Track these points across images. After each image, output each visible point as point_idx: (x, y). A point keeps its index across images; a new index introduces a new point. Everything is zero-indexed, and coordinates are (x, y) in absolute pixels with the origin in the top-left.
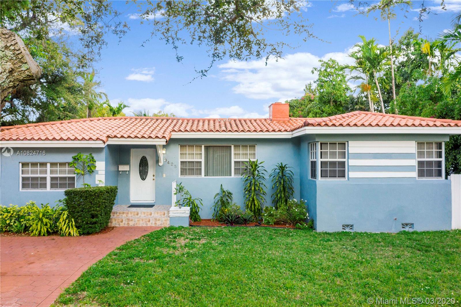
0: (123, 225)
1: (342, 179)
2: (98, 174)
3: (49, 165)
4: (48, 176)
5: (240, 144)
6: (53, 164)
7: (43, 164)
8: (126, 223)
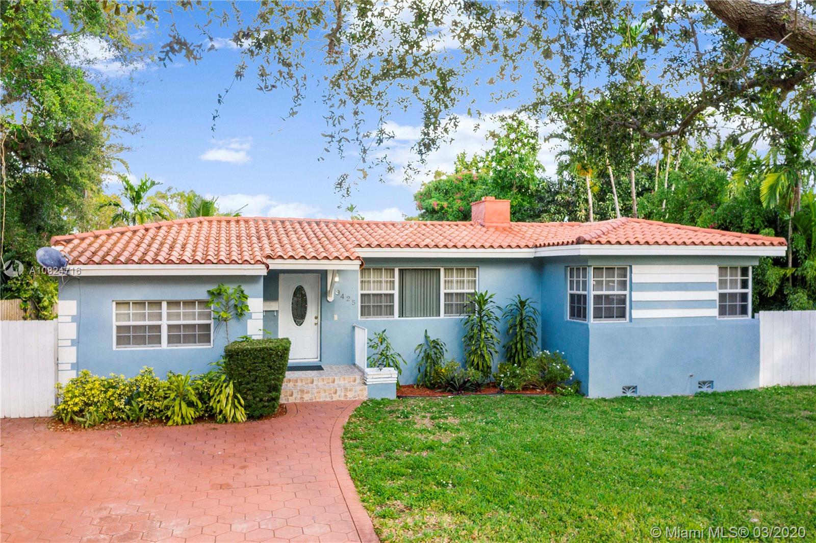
0: (294, 401)
1: (622, 321)
2: (251, 318)
3: (164, 305)
4: (164, 323)
5: (455, 266)
8: (299, 396)
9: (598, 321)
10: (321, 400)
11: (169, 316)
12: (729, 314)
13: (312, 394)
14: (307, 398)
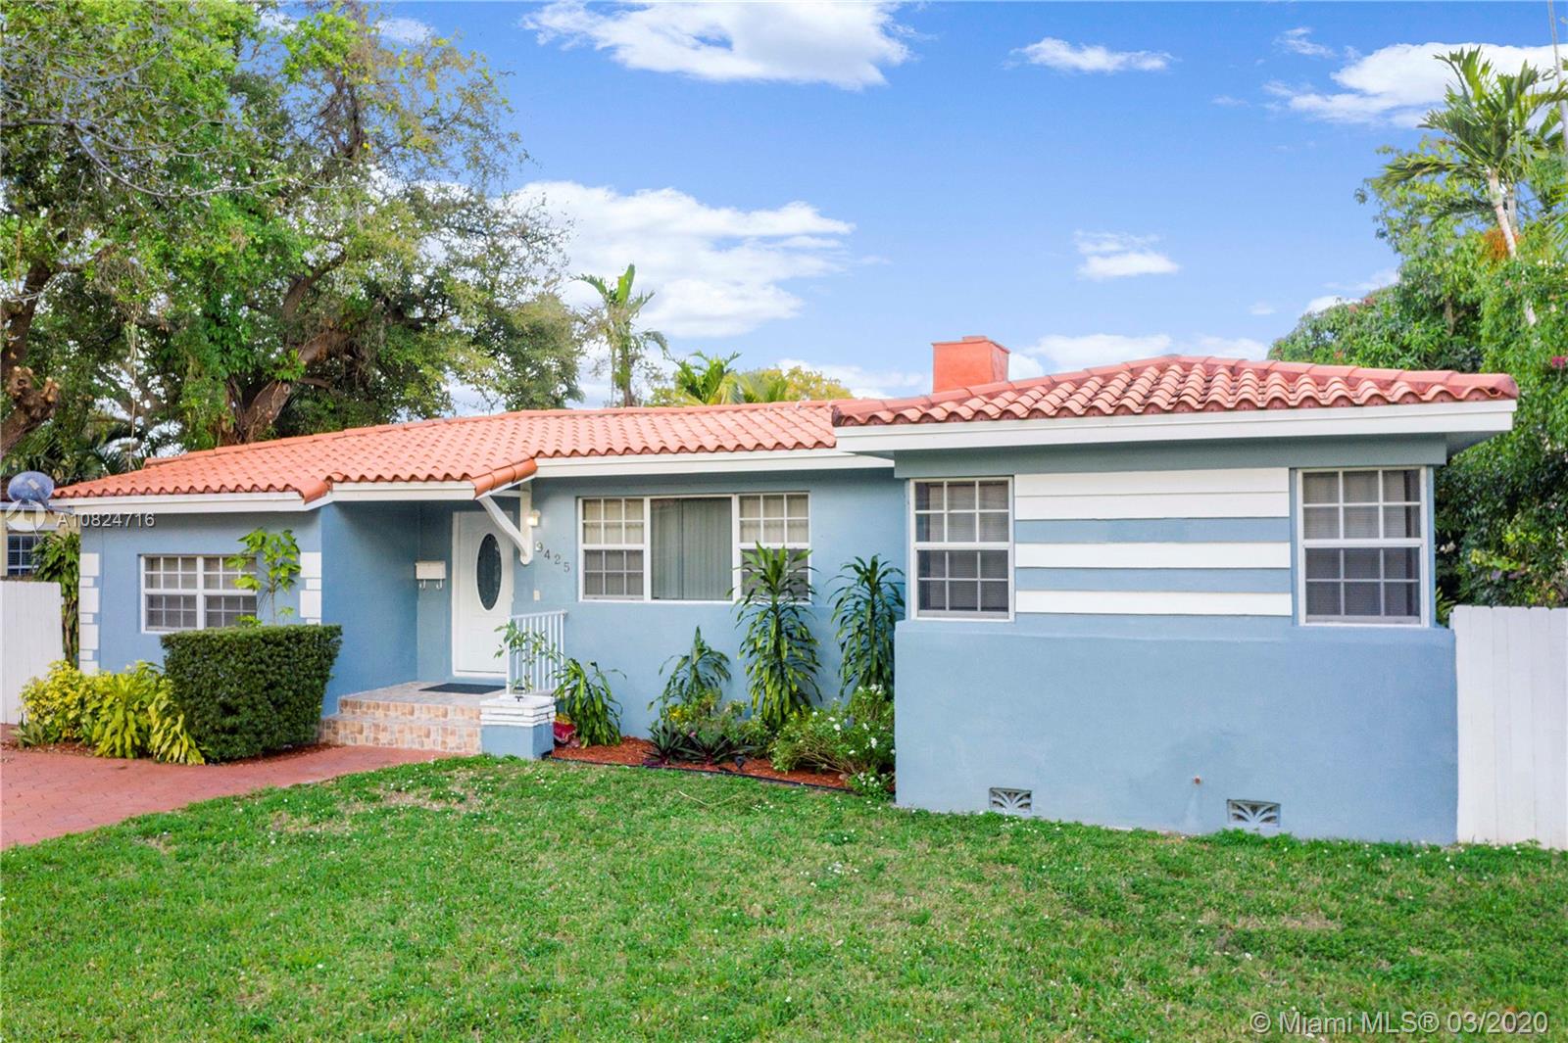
0: (364, 743)
1: (993, 619)
2: (304, 588)
3: (200, 562)
4: (200, 592)
5: (761, 490)
6: (210, 561)
7: (189, 561)
8: (372, 735)
9: (931, 618)
10: (406, 746)
11: (209, 582)
12: (1347, 613)
13: (392, 733)
14: (384, 738)
